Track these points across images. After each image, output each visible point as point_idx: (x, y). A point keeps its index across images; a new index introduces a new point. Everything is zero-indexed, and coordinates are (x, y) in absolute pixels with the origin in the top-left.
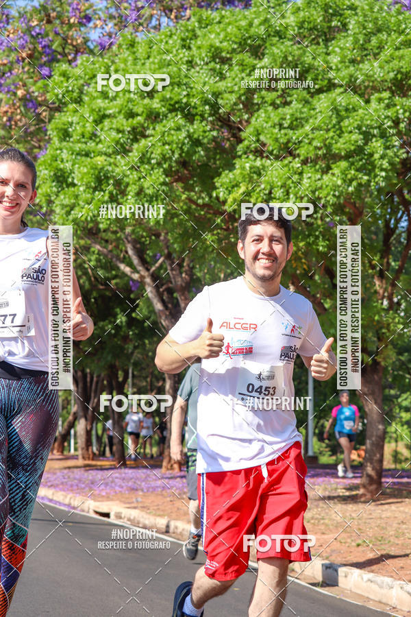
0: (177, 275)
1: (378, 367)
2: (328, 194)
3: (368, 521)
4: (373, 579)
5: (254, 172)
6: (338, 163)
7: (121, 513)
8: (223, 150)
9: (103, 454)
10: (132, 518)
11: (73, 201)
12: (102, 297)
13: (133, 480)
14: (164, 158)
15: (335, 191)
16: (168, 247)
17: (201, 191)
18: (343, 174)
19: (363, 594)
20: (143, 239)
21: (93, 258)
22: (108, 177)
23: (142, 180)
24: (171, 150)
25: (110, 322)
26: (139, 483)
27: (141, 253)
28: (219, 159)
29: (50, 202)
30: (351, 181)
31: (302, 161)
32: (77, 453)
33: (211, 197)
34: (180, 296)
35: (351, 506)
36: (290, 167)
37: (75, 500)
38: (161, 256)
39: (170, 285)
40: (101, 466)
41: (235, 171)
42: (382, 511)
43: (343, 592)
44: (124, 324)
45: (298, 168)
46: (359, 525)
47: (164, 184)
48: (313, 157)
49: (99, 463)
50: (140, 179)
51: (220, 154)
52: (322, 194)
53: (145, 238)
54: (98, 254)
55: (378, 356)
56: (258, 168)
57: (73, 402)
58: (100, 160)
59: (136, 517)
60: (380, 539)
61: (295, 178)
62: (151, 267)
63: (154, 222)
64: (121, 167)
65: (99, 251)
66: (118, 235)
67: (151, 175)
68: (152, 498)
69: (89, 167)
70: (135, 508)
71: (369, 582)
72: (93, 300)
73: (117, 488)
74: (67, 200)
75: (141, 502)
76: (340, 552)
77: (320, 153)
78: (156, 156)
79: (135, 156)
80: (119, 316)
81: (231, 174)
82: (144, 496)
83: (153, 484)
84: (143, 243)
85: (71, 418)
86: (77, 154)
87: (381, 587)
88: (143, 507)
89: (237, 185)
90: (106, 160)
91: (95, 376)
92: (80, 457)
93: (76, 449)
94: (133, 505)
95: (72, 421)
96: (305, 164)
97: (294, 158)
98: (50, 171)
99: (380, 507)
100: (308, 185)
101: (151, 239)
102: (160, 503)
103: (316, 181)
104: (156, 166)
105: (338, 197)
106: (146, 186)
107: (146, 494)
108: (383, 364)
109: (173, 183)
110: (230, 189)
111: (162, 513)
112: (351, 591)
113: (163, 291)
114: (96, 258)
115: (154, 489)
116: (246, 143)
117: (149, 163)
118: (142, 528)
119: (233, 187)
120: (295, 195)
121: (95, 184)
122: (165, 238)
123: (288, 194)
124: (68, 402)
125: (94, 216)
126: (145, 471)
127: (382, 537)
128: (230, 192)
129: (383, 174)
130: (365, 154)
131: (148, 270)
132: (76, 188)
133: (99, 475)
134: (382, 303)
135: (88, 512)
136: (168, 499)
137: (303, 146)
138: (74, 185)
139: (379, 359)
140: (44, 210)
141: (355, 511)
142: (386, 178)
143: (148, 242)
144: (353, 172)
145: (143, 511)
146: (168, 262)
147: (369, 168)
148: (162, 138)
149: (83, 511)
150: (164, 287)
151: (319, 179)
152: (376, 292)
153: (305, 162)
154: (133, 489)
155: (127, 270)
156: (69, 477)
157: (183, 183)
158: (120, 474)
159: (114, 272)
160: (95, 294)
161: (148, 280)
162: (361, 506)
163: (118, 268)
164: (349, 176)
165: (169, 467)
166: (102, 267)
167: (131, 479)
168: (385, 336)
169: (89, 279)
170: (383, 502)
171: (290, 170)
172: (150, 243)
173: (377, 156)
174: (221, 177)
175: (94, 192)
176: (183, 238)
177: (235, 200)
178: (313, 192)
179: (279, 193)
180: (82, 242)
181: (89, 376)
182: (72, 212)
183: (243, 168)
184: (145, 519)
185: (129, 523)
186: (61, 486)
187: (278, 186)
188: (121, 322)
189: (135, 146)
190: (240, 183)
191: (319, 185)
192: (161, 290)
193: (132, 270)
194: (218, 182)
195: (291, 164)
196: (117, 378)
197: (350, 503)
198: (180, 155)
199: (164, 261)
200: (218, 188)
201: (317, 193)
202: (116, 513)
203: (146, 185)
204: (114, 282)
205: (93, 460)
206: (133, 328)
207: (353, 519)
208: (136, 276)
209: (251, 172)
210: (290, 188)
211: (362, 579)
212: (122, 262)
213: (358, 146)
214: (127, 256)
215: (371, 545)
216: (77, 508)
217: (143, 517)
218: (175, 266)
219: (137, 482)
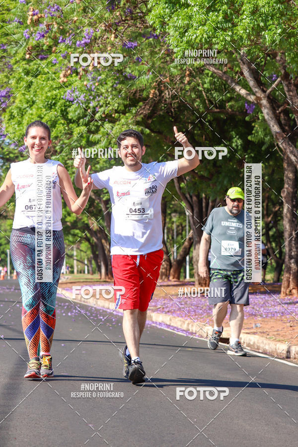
10: (252, 343)
11: (186, 22)
12: (217, 120)
16: (284, 68)
21: (207, 80)
26: (258, 309)
27: (256, 75)
29: (163, 24)
32: (192, 280)
37: (192, 325)
38: (277, 77)
39: (287, 106)
44: (240, 147)
54: (212, 76)
57: (187, 227)
59: (256, 343)
62: (268, 89)
63: (270, 42)
65: (214, 73)
66: (234, 56)
68: (272, 323)
70: (254, 333)
72: (208, 124)
74: (180, 22)
75: (260, 328)
80: (234, 140)
82: (263, 321)
83: (272, 309)
85: (186, 243)
88: (264, 333)
91: (210, 201)
92: (197, 283)
93: (192, 276)
94: (252, 331)
95: (188, 247)
101: (266, 60)
102: (280, 329)
106: (261, 5)
107: (266, 320)
111: (282, 338)
113: (280, 113)
114: (210, 80)
115: (273, 314)
118: (262, 353)
121: (209, 3)
122: (281, 58)
124: (183, 228)
125: (209, 37)
126: (263, 296)
131: (264, 92)
132: (190, 8)
135: (206, 338)
136: (288, 325)
138: (187, 5)
143: (263, 63)
145: (262, 336)
146: (284, 83)
149: (202, 337)
150: (280, 109)
155: (243, 92)
156: (186, 303)
159: (229, 95)
161: (264, 102)
163: (233, 90)
165: (287, 293)
166: (216, 90)
169: (203, 102)
172: (265, 63)
175: (207, 13)
181: (204, 200)
182: (187, 34)
184: (266, 344)
186: (178, 312)
188: (237, 146)
192: (278, 112)
193: (248, 92)
199: (280, 83)
204: (228, 105)
206: (249, 151)
208: (252, 98)
212: (238, 83)
214: (242, 77)
216: (195, 333)
217: (263, 342)
218: (293, 87)
219: (255, 307)
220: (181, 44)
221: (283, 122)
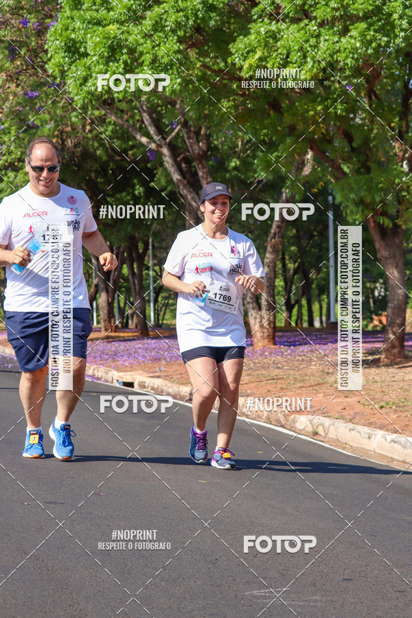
0: (194, 143)
1: (399, 230)
2: (347, 57)
3: (390, 384)
4: (396, 440)
5: (270, 36)
6: (356, 25)
7: (145, 382)
8: (237, 14)
9: (125, 326)
10: (156, 387)
12: (119, 168)
13: (155, 350)
14: (178, 25)
15: (353, 54)
16: (184, 115)
17: (216, 57)
18: (362, 35)
19: (387, 454)
20: (159, 109)
21: (110, 128)
22: (121, 46)
23: (156, 48)
24: (184, 16)
25: (128, 194)
26: (162, 353)
27: (157, 123)
28: (233, 23)
29: (63, 72)
30: (370, 42)
31: (319, 23)
32: (99, 326)
33: (226, 62)
34: (198, 165)
35: (374, 369)
36: (307, 29)
37: (98, 371)
38: (178, 124)
39: (188, 154)
40: (123, 337)
41: (250, 37)
42: (405, 373)
43: (367, 453)
44: (142, 194)
45: (315, 30)
46: (382, 387)
47: (179, 52)
48: (330, 19)
49: (122, 334)
50: (154, 47)
51: (234, 17)
52: (341, 57)
53: (161, 106)
54: (114, 124)
55: (399, 220)
56: (274, 31)
57: (93, 274)
58: (113, 29)
59: (160, 386)
60: (403, 400)
61: (313, 41)
62: (168, 136)
63: (170, 92)
64: (134, 35)
65: (115, 122)
66: (134, 104)
67: (165, 43)
68: (175, 367)
69: (101, 36)
70: (158, 377)
71: (393, 444)
72: (110, 172)
73: (140, 358)
75: (164, 371)
76: (363, 415)
77: (337, 14)
78: (170, 24)
79: (148, 23)
80: (137, 187)
81: (245, 39)
82: (167, 365)
84: (160, 112)
85: (92, 290)
86: (89, 23)
87: (404, 447)
88: (167, 376)
89: (253, 51)
90: (118, 29)
91: (115, 248)
92: (103, 329)
93: (98, 322)
94: (157, 374)
95: (94, 293)
96: (322, 27)
97: (311, 21)
98: (61, 42)
99: (403, 370)
100: (325, 48)
101: (167, 107)
102: (183, 372)
103: (333, 44)
104: (170, 33)
105: (357, 60)
106: (160, 55)
107: (169, 363)
108: (404, 227)
109: (187, 49)
110: (245, 55)
112: (375, 452)
113: (181, 160)
114: (113, 128)
115: (177, 358)
116: (261, 6)
117: (163, 30)
119: (248, 53)
120: (313, 58)
121: (108, 53)
122: (181, 106)
123: (305, 57)
124: (90, 276)
127: (405, 399)
128: (245, 59)
129: (403, 34)
130: (383, 15)
131: (164, 139)
132: (89, 57)
133: (122, 346)
134: (402, 166)
135: (112, 382)
137: (321, 8)
138: (86, 55)
139: (399, 222)
140: (58, 81)
141: (378, 374)
142: (406, 39)
143: (164, 111)
144: (372, 33)
145: (166, 380)
146: (184, 131)
147: (388, 28)
148: (176, 5)
149: (107, 382)
150: (181, 157)
151: (337, 42)
152: (395, 154)
153: (321, 25)
154: (156, 359)
155: (144, 140)
157: (197, 48)
158: (143, 344)
159: (131, 143)
160: (112, 165)
161: (165, 151)
162: (383, 369)
163: (135, 138)
164: (368, 37)
166: (118, 138)
167: (154, 349)
168: (405, 199)
169: (106, 150)
170: (406, 365)
171: (306, 33)
172: (166, 112)
173: (396, 16)
174: (236, 43)
175: (108, 62)
176: (199, 105)
177: (251, 66)
178: (331, 56)
179: (295, 57)
180: (97, 113)
182: (86, 84)
183: (258, 33)
184: (169, 387)
185: (152, 391)
187: (295, 50)
188: (140, 193)
189: (148, 13)
190: (256, 48)
191: (337, 48)
192: (179, 159)
193: (148, 140)
194: (233, 48)
195: (308, 27)
196: (138, 249)
197: (373, 368)
198: (195, 21)
199: (180, 130)
200: (234, 54)
201: (335, 56)
202: (139, 382)
203: (160, 53)
204: (130, 153)
205: (115, 332)
206: (151, 199)
207: (376, 382)
208: (153, 146)
209: (266, 37)
210: (308, 51)
211: (386, 439)
212: (139, 132)
213: (376, 6)
214: (143, 126)
215: (394, 407)
216: (101, 378)
217: (166, 385)
218: (192, 134)
219: (160, 351)
220: (81, 93)
221: (185, 169)
